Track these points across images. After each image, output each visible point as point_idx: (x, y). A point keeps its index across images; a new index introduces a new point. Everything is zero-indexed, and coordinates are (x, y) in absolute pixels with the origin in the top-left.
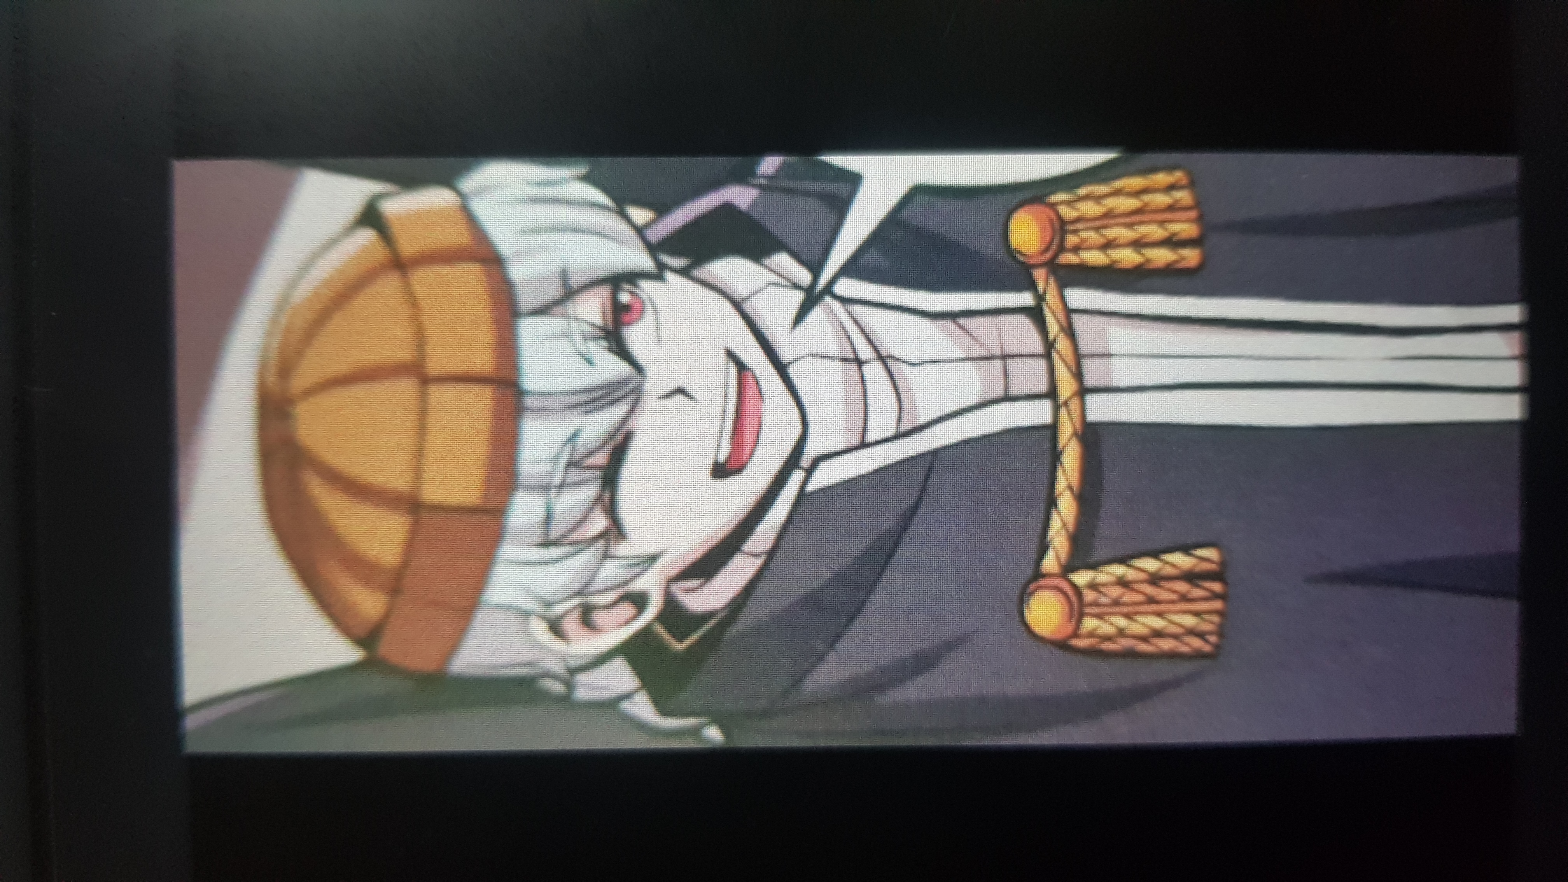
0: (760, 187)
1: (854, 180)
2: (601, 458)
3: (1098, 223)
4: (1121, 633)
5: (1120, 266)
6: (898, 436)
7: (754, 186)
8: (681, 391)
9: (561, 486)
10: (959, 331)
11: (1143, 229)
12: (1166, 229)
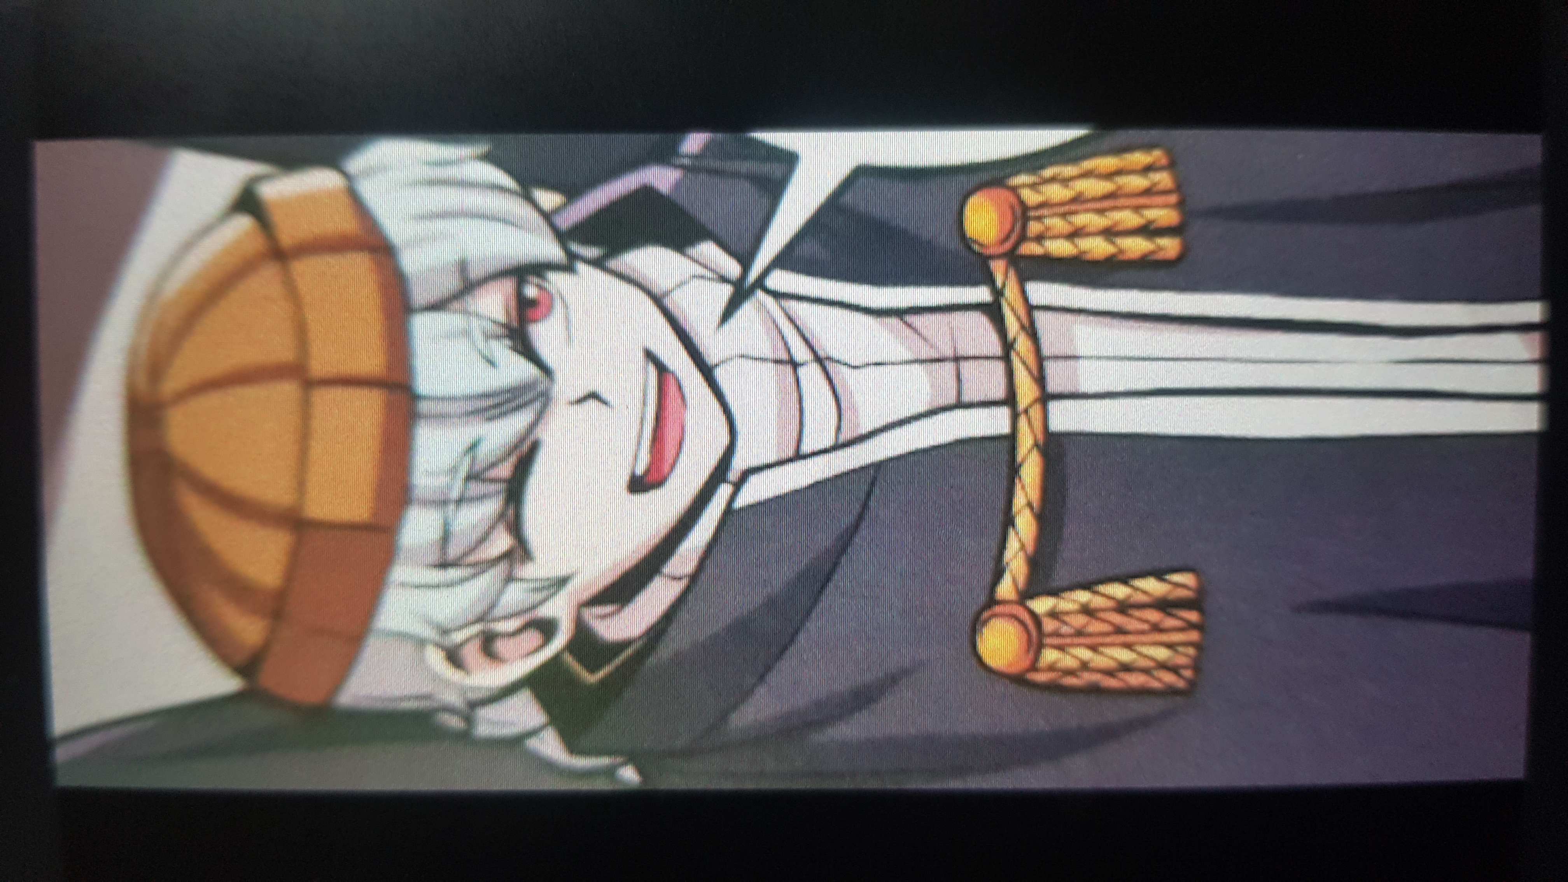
0: (683, 167)
1: (789, 159)
2: (505, 470)
3: (1063, 209)
4: (1085, 666)
5: (1089, 257)
6: (837, 447)
7: (676, 167)
8: (594, 396)
9: (460, 501)
10: (908, 332)
11: (1117, 216)
12: (1142, 216)
